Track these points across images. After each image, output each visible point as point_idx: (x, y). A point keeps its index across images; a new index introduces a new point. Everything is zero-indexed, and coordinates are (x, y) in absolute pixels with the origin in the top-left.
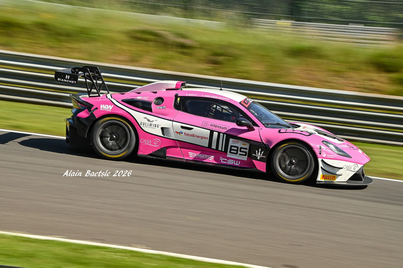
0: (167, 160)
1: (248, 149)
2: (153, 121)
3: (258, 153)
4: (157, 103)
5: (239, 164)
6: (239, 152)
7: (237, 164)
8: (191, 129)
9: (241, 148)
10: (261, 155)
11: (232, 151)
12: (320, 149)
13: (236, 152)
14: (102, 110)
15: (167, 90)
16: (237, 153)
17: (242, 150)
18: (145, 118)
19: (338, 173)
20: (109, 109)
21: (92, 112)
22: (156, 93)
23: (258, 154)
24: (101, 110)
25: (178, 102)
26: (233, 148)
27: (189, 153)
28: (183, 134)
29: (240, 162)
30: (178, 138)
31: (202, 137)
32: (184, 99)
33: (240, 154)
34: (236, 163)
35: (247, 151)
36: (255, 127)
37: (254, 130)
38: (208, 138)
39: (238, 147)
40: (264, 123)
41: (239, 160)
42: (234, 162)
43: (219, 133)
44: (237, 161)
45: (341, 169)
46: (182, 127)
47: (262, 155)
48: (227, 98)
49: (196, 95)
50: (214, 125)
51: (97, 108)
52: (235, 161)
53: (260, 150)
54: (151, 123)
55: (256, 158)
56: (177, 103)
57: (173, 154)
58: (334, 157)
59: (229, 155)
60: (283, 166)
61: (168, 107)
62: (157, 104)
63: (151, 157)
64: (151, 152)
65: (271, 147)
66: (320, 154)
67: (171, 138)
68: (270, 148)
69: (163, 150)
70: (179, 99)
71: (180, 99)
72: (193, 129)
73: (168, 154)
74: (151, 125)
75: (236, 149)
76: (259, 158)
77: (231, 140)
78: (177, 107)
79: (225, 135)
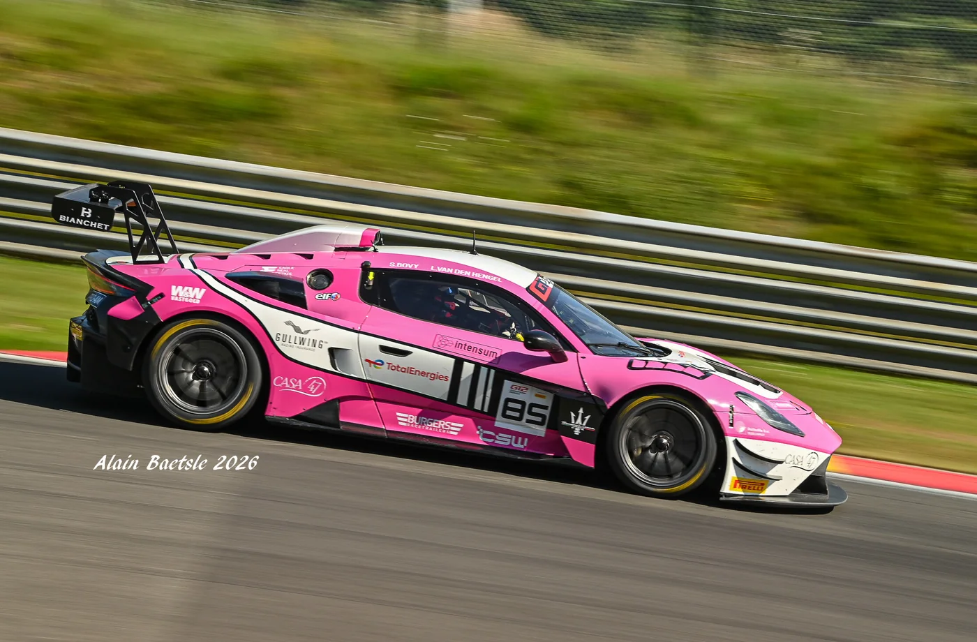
0: (342, 432)
1: (549, 408)
2: (307, 332)
3: (576, 419)
4: (315, 283)
5: (525, 444)
6: (526, 416)
7: (519, 446)
8: (405, 353)
9: (532, 405)
10: (584, 424)
11: (509, 413)
12: (731, 412)
13: (517, 415)
14: (176, 299)
15: (337, 249)
16: (520, 419)
17: (535, 410)
18: (288, 323)
19: (770, 474)
20: (195, 298)
21: (149, 307)
22: (310, 257)
23: (575, 421)
24: (173, 298)
25: (371, 284)
26: (511, 405)
27: (398, 414)
28: (386, 365)
29: (526, 440)
30: (370, 376)
31: (433, 376)
32: (384, 275)
33: (528, 421)
34: (516, 442)
35: (547, 413)
36: (567, 353)
37: (564, 359)
38: (450, 379)
39: (523, 403)
40: (588, 342)
41: (524, 435)
42: (511, 439)
43: (478, 366)
44: (520, 438)
45: (779, 465)
46: (384, 349)
47: (586, 426)
48: (495, 276)
49: (416, 267)
50: (466, 345)
51: (161, 295)
52: (514, 437)
53: (581, 411)
54: (302, 336)
55: (569, 432)
56: (368, 286)
57: (356, 417)
58: (763, 435)
59: (500, 423)
60: (638, 453)
61: (346, 295)
62: (317, 288)
63: (302, 424)
64: (300, 411)
65: (609, 406)
66: (731, 425)
67: (352, 375)
68: (606, 407)
69: (332, 406)
70: (371, 276)
71: (375, 276)
72: (411, 353)
73: (345, 416)
74: (302, 341)
75: (519, 406)
76: (577, 432)
77: (507, 384)
78: (369, 295)
79: (493, 372)
